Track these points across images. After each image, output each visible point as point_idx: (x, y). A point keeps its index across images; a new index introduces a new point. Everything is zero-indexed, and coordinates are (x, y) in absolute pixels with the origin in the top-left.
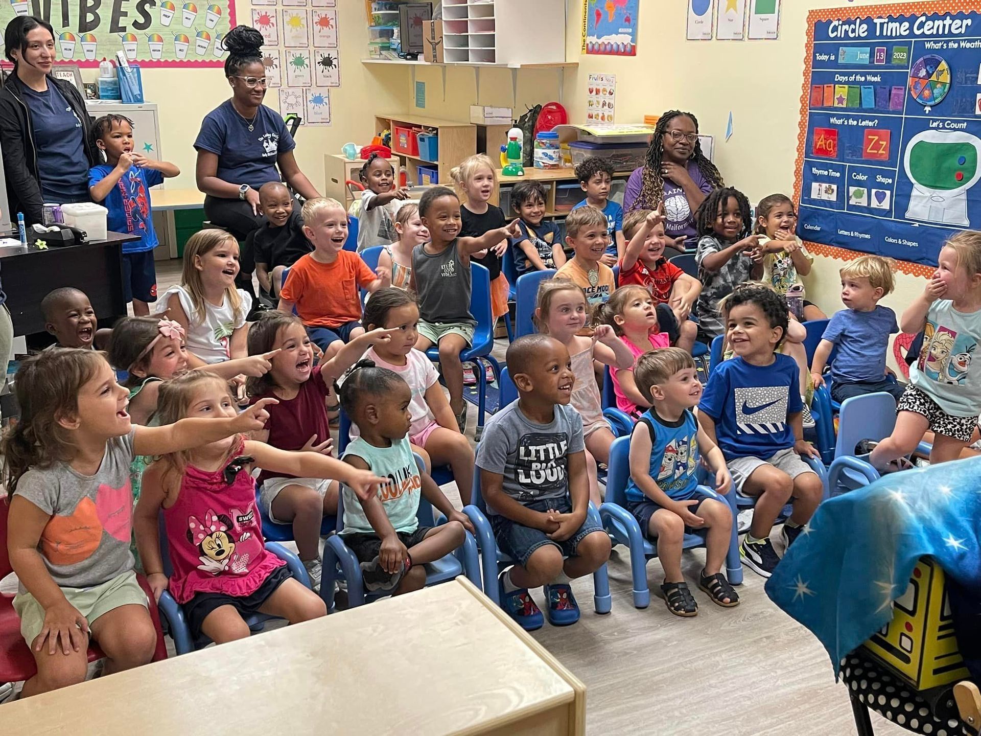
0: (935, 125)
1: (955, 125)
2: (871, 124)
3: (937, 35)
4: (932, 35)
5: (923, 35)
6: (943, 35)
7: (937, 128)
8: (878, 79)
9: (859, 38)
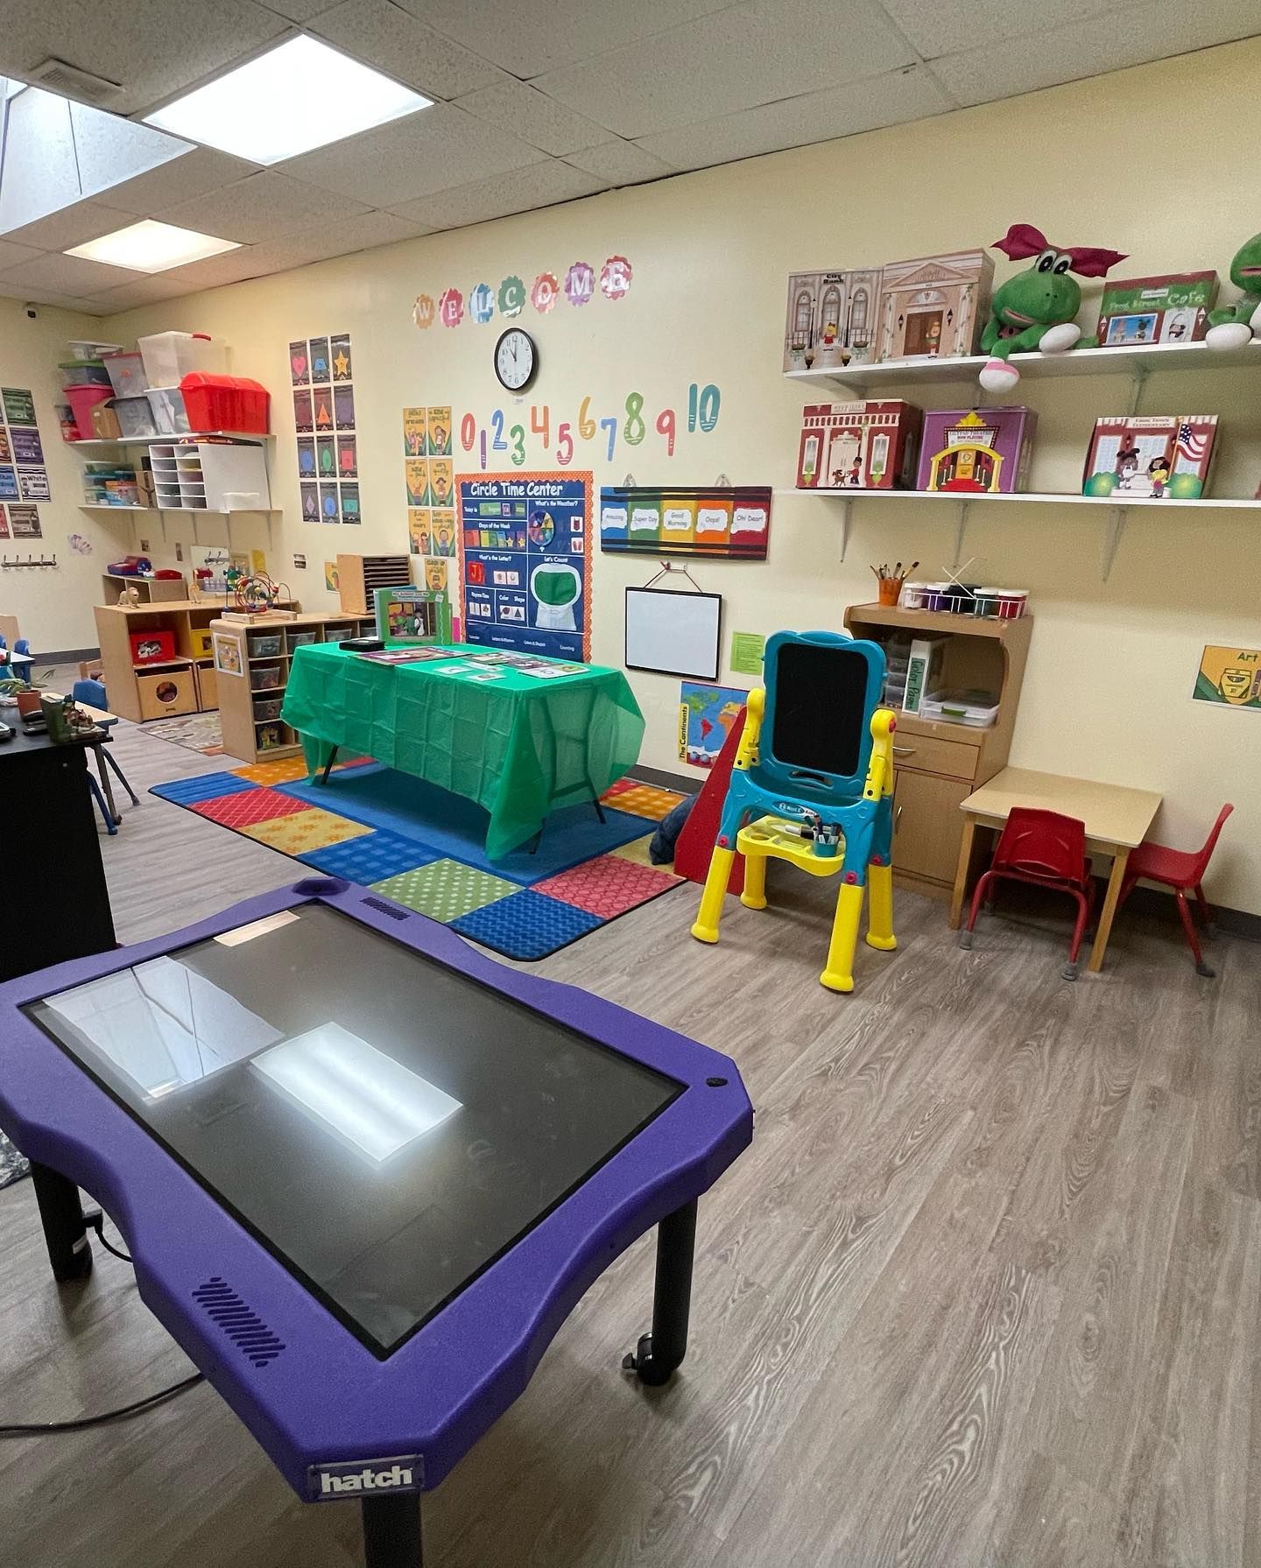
0: (548, 560)
1: (559, 560)
2: (506, 559)
3: (542, 496)
4: (539, 496)
5: (534, 496)
6: (546, 497)
7: (549, 562)
8: (508, 527)
9: (493, 496)
